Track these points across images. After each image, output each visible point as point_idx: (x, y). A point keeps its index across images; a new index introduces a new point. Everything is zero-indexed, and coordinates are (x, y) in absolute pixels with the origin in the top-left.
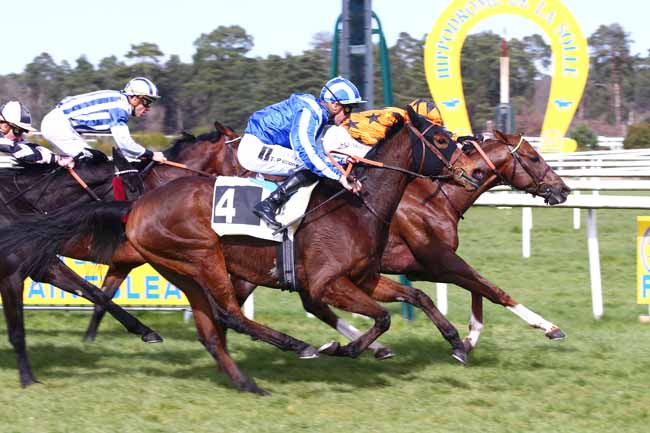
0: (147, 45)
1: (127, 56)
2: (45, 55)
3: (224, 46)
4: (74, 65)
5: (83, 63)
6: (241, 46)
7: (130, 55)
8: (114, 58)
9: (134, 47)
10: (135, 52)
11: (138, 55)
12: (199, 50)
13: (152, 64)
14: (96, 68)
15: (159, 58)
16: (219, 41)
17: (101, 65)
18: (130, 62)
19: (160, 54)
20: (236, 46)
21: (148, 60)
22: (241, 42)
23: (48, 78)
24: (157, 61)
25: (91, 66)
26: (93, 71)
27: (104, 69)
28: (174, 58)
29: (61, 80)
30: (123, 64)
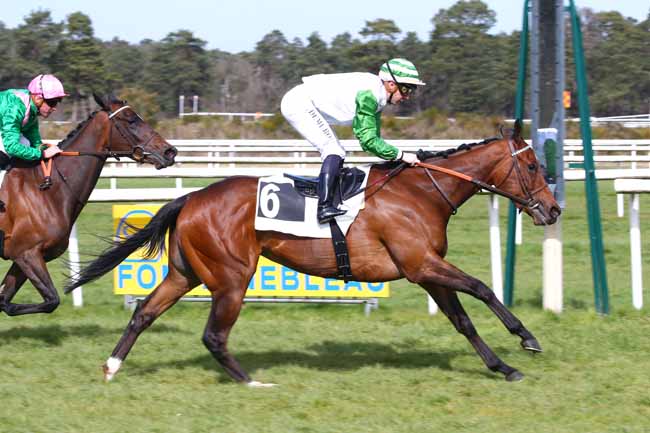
0: (382, 22)
1: (361, 33)
2: (277, 33)
3: (464, 22)
4: (306, 43)
5: (315, 40)
6: (483, 22)
7: (365, 32)
8: (347, 36)
9: (369, 24)
10: (370, 29)
11: (374, 32)
12: (437, 26)
13: (388, 42)
14: (329, 46)
15: (396, 35)
16: (460, 17)
17: (334, 43)
18: (365, 40)
19: (396, 30)
20: (477, 22)
21: (384, 37)
22: (482, 18)
23: (280, 57)
24: (393, 38)
25: (324, 44)
26: (325, 50)
27: (337, 47)
28: (412, 36)
29: (293, 58)
30: (357, 41)
